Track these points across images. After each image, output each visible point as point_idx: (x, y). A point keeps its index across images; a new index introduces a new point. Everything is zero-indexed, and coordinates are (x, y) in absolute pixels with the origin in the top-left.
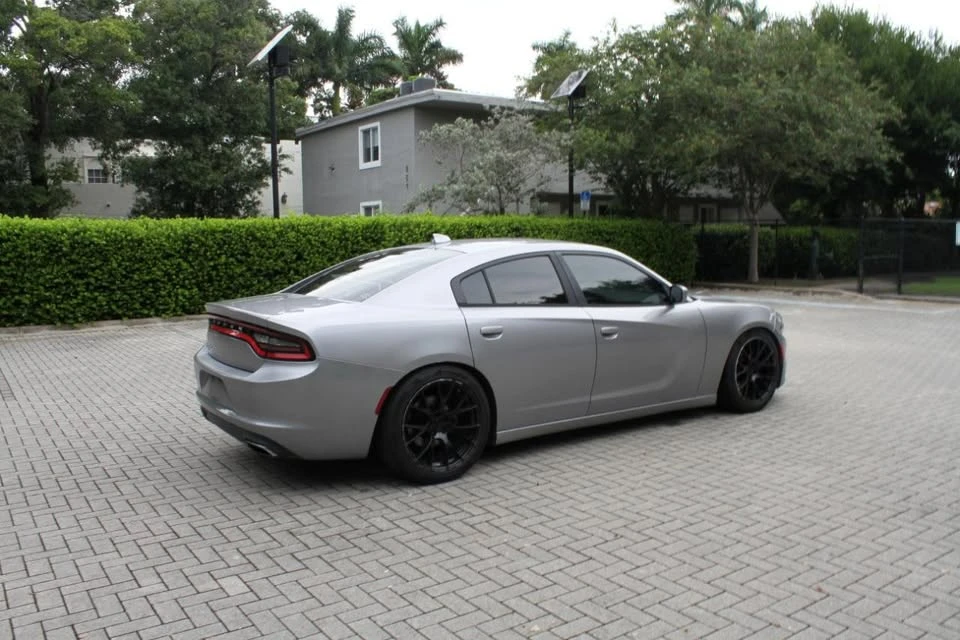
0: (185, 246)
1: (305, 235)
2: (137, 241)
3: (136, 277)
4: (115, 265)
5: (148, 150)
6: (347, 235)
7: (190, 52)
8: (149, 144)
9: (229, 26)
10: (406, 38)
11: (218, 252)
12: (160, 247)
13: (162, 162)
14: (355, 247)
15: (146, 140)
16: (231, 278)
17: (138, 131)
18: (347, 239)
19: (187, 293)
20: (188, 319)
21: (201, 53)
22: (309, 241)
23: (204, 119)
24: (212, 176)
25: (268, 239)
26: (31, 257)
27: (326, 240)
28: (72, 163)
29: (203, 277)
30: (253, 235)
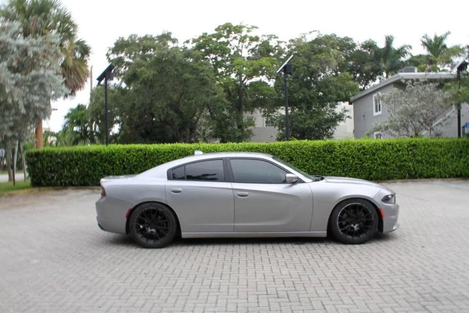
1: (294, 149)
5: (282, 111)
6: (315, 149)
7: (298, 68)
8: (282, 109)
9: (315, 53)
10: (428, 45)
13: (287, 116)
14: (319, 155)
15: (282, 107)
17: (278, 104)
18: (315, 151)
21: (303, 67)
22: (296, 152)
23: (306, 96)
24: (309, 121)
25: (276, 151)
27: (304, 151)
28: (252, 119)
30: (269, 149)
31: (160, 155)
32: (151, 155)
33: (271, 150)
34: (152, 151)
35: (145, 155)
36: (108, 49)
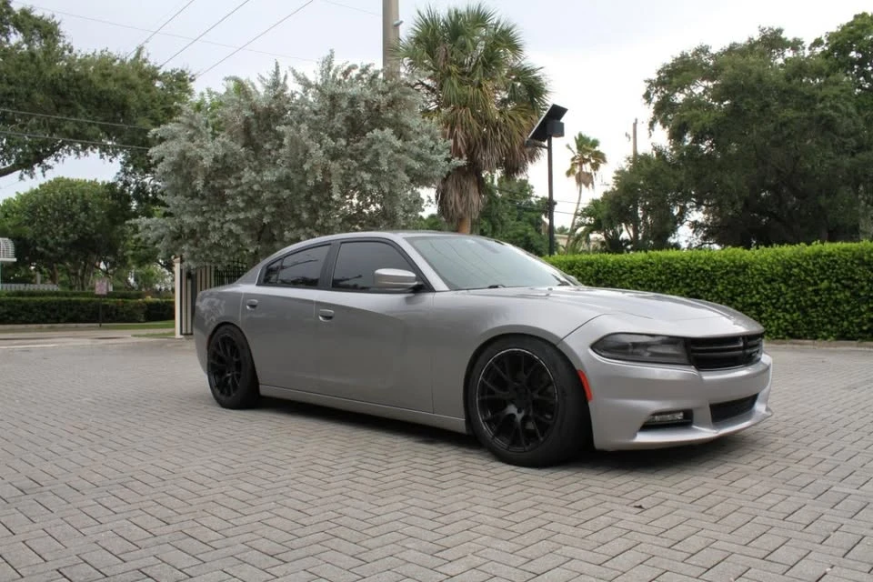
0: (787, 271)
2: (740, 267)
3: (739, 299)
4: (720, 288)
11: (821, 277)
12: (762, 273)
16: (837, 303)
19: (788, 317)
20: (791, 343)
26: (658, 280)
29: (806, 302)
30: (861, 259)
31: (625, 273)
32: (609, 272)
33: (866, 258)
34: (610, 265)
35: (597, 272)
36: (648, 84)
